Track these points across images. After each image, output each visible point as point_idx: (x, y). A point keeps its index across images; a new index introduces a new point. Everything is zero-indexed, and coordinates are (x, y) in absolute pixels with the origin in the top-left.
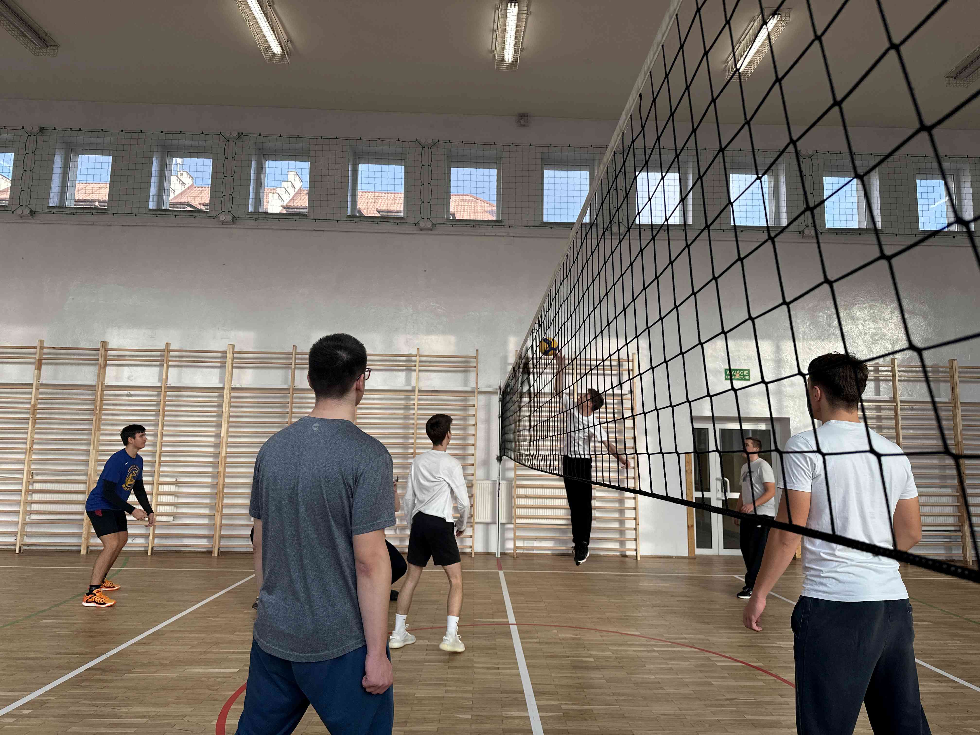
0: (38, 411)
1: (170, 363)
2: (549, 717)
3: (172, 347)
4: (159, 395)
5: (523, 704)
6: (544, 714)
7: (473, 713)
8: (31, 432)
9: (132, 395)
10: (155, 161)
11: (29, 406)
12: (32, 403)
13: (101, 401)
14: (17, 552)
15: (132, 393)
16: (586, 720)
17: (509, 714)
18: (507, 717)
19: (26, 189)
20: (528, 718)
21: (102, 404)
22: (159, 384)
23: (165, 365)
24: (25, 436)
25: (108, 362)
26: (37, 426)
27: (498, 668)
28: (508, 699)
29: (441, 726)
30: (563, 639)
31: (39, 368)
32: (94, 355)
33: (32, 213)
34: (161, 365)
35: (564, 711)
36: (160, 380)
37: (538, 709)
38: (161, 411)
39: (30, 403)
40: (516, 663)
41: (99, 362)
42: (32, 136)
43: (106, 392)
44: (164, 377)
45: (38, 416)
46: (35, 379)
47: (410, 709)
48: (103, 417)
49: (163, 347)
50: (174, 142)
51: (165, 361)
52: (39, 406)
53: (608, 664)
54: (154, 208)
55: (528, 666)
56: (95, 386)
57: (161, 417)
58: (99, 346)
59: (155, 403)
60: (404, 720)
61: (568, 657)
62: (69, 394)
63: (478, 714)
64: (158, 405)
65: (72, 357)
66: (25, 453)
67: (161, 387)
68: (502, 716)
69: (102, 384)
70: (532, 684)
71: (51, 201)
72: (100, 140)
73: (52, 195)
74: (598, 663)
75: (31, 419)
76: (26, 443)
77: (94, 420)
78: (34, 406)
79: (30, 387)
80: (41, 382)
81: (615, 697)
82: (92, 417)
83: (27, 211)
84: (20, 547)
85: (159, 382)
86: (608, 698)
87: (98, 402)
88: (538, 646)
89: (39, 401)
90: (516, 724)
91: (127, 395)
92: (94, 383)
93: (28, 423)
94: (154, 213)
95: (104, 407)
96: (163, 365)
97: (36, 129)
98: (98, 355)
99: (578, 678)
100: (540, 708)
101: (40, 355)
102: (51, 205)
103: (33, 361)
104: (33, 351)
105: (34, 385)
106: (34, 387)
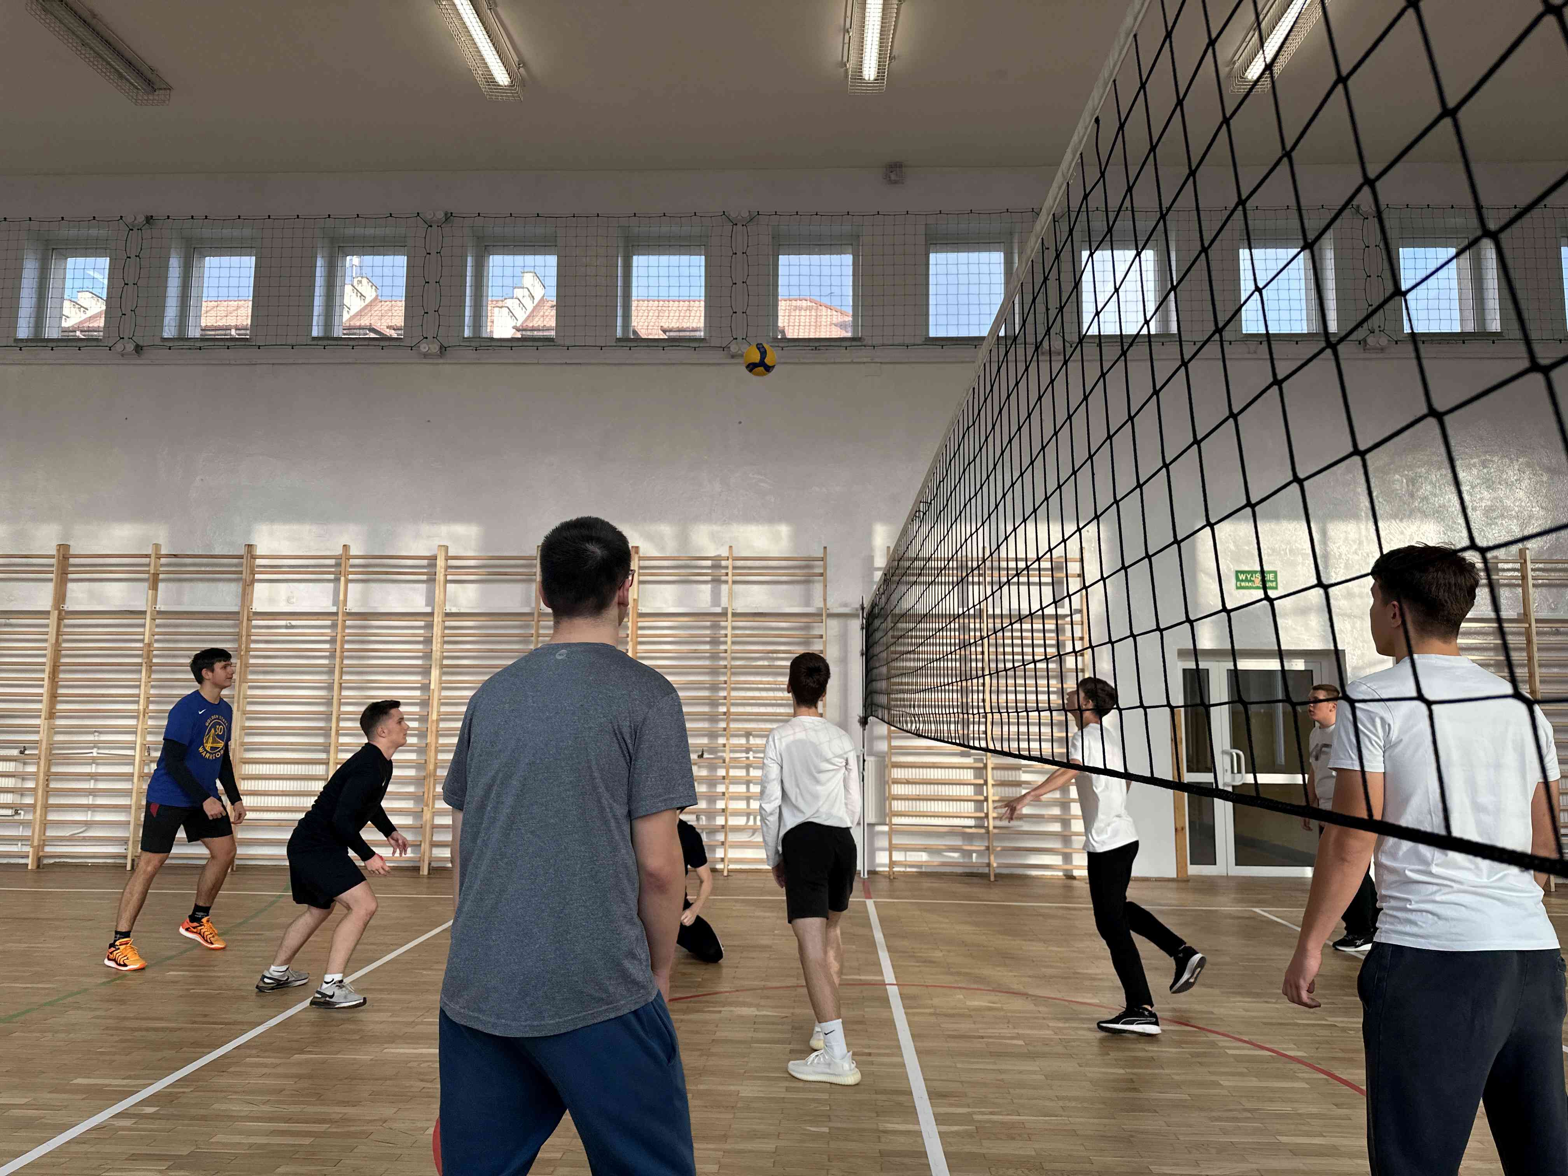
0: (155, 652)
1: (351, 577)
2: (952, 1132)
3: (353, 552)
4: (334, 626)
5: (911, 1112)
6: (945, 1128)
7: (831, 1124)
8: (146, 686)
9: (293, 627)
10: (320, 262)
11: (141, 645)
12: (146, 641)
13: (248, 635)
15: (294, 623)
16: (1013, 1139)
17: (890, 1126)
18: (885, 1132)
19: (128, 313)
20: (919, 1134)
21: (249, 641)
22: (334, 610)
23: (342, 579)
24: (136, 691)
25: (257, 576)
26: (154, 676)
27: (870, 1054)
28: (887, 1103)
29: (782, 1143)
30: (974, 1010)
31: (155, 588)
32: (236, 565)
33: (138, 349)
34: (337, 580)
35: (978, 1125)
36: (335, 602)
37: (936, 1120)
38: (338, 650)
39: (142, 641)
40: (899, 1047)
41: (244, 576)
42: (135, 230)
43: (254, 623)
44: (342, 597)
45: (155, 660)
46: (149, 604)
47: (731, 1116)
48: (252, 661)
49: (339, 551)
50: (350, 232)
51: (343, 573)
52: (156, 645)
53: (1047, 1049)
54: (321, 335)
55: (919, 1052)
56: (238, 613)
57: (338, 660)
58: (242, 551)
59: (328, 638)
60: (723, 1133)
61: (982, 1037)
62: (200, 626)
63: (839, 1125)
64: (333, 641)
65: (203, 569)
66: (137, 717)
67: (336, 614)
68: (877, 1131)
69: (248, 612)
70: (925, 1080)
71: (166, 329)
72: (236, 233)
73: (167, 320)
74: (1031, 1048)
75: (144, 665)
76: (137, 702)
78: (149, 645)
79: (143, 616)
80: (157, 609)
81: (1061, 1103)
83: (130, 347)
85: (333, 605)
86: (1048, 1103)
87: (244, 638)
88: (933, 1019)
89: (156, 637)
90: (901, 1143)
91: (286, 627)
92: (235, 609)
93: (140, 672)
94: (320, 343)
95: (253, 646)
96: (339, 579)
97: (141, 219)
98: (241, 565)
99: (1000, 1071)
100: (939, 1119)
101: (155, 566)
102: (166, 335)
103: (145, 576)
104: (145, 561)
105: (148, 613)
106: (148, 616)
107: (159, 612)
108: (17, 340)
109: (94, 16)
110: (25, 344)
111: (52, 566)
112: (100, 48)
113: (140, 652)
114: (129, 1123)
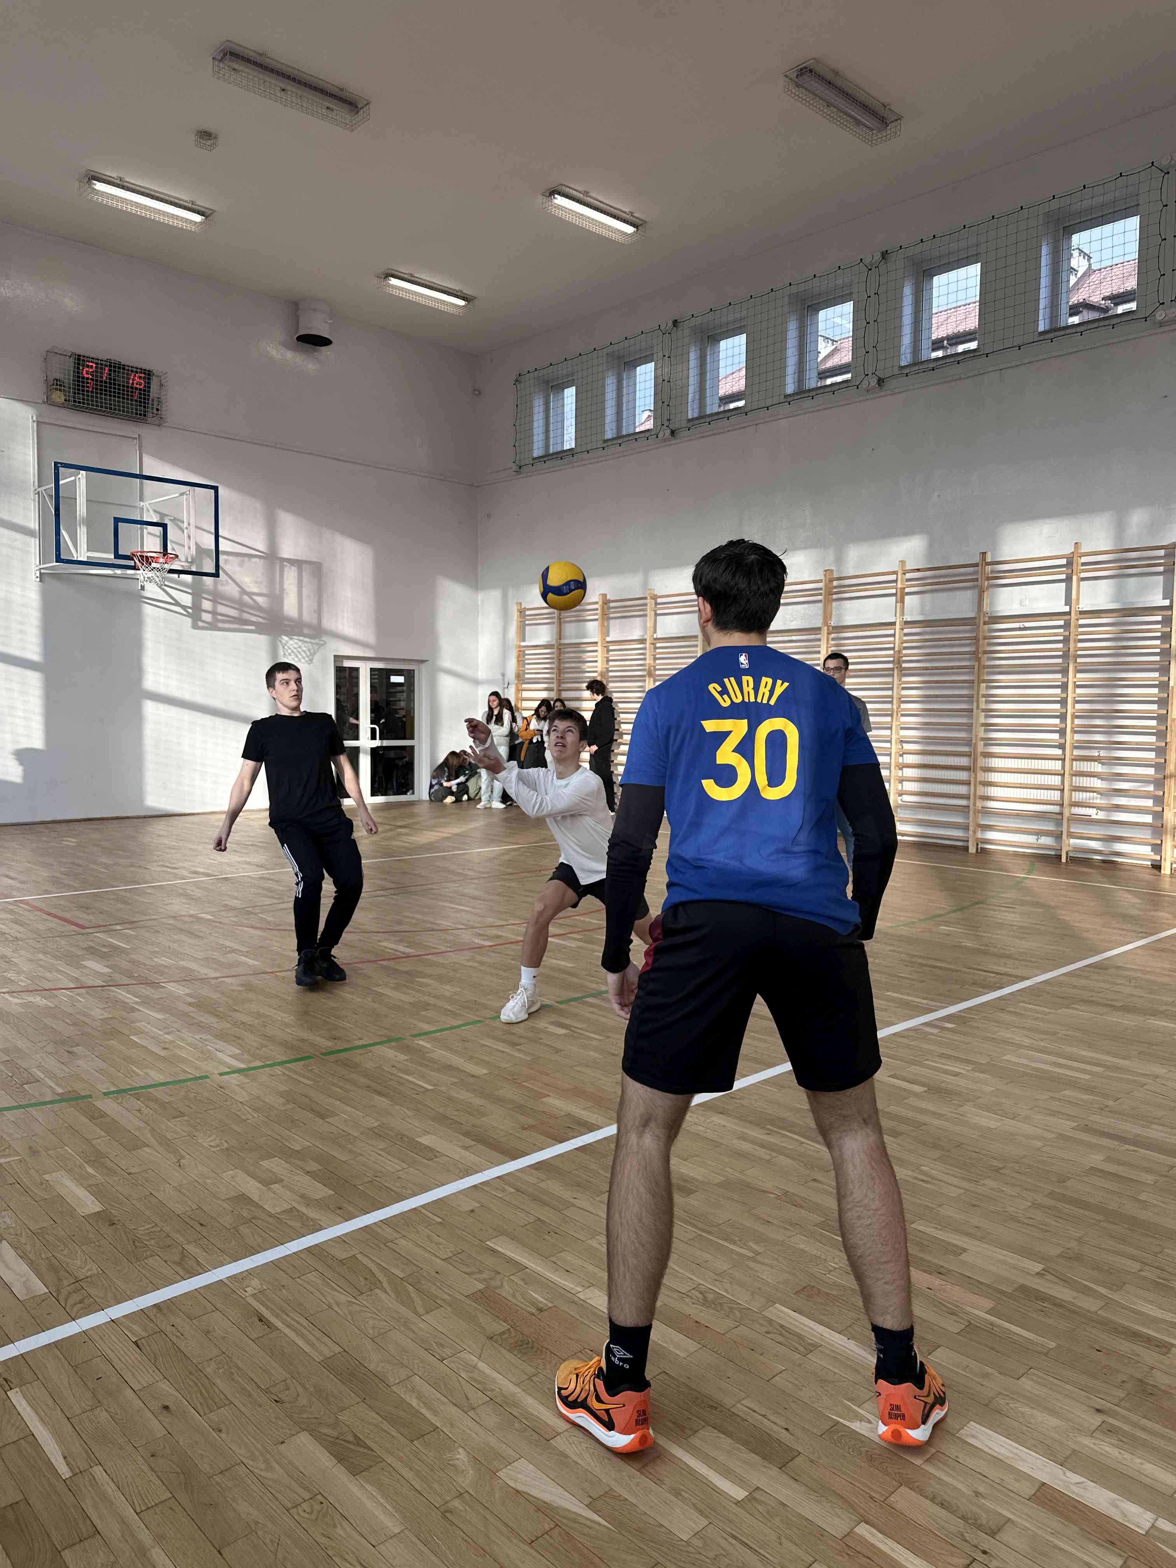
1: (1082, 575)
4: (1067, 626)
8: (898, 688)
9: (1025, 629)
10: (1045, 251)
11: (892, 652)
12: (896, 649)
13: (985, 639)
15: (1027, 625)
19: (871, 350)
21: (985, 643)
22: (1067, 609)
23: (1075, 578)
24: (889, 693)
25: (991, 583)
26: (904, 679)
31: (902, 600)
32: (971, 574)
34: (1068, 580)
36: (1068, 601)
38: (1071, 649)
39: (893, 649)
41: (979, 583)
42: (873, 269)
43: (990, 627)
44: (1074, 596)
45: (904, 665)
46: (898, 615)
49: (1070, 550)
51: (1075, 572)
52: (904, 652)
54: (1046, 328)
56: (975, 618)
57: (1071, 659)
58: (977, 559)
59: (1061, 638)
64: (1066, 640)
65: (942, 580)
66: (891, 715)
67: (1069, 613)
69: (984, 616)
71: (903, 357)
73: (903, 349)
75: (896, 670)
76: (891, 702)
77: (976, 667)
78: (899, 652)
79: (893, 627)
80: (905, 619)
82: (972, 664)
83: (874, 382)
85: (1066, 605)
87: (981, 642)
89: (905, 645)
91: (1020, 629)
92: (972, 615)
93: (893, 675)
94: (1046, 337)
95: (989, 649)
96: (1071, 578)
97: (878, 257)
98: (976, 573)
101: (902, 581)
102: (903, 364)
103: (894, 591)
104: (893, 577)
105: (898, 624)
106: (898, 627)
107: (906, 623)
108: (786, 396)
109: (836, 73)
110: (792, 398)
111: (821, 589)
112: (841, 103)
113: (892, 659)
114: (935, 1031)
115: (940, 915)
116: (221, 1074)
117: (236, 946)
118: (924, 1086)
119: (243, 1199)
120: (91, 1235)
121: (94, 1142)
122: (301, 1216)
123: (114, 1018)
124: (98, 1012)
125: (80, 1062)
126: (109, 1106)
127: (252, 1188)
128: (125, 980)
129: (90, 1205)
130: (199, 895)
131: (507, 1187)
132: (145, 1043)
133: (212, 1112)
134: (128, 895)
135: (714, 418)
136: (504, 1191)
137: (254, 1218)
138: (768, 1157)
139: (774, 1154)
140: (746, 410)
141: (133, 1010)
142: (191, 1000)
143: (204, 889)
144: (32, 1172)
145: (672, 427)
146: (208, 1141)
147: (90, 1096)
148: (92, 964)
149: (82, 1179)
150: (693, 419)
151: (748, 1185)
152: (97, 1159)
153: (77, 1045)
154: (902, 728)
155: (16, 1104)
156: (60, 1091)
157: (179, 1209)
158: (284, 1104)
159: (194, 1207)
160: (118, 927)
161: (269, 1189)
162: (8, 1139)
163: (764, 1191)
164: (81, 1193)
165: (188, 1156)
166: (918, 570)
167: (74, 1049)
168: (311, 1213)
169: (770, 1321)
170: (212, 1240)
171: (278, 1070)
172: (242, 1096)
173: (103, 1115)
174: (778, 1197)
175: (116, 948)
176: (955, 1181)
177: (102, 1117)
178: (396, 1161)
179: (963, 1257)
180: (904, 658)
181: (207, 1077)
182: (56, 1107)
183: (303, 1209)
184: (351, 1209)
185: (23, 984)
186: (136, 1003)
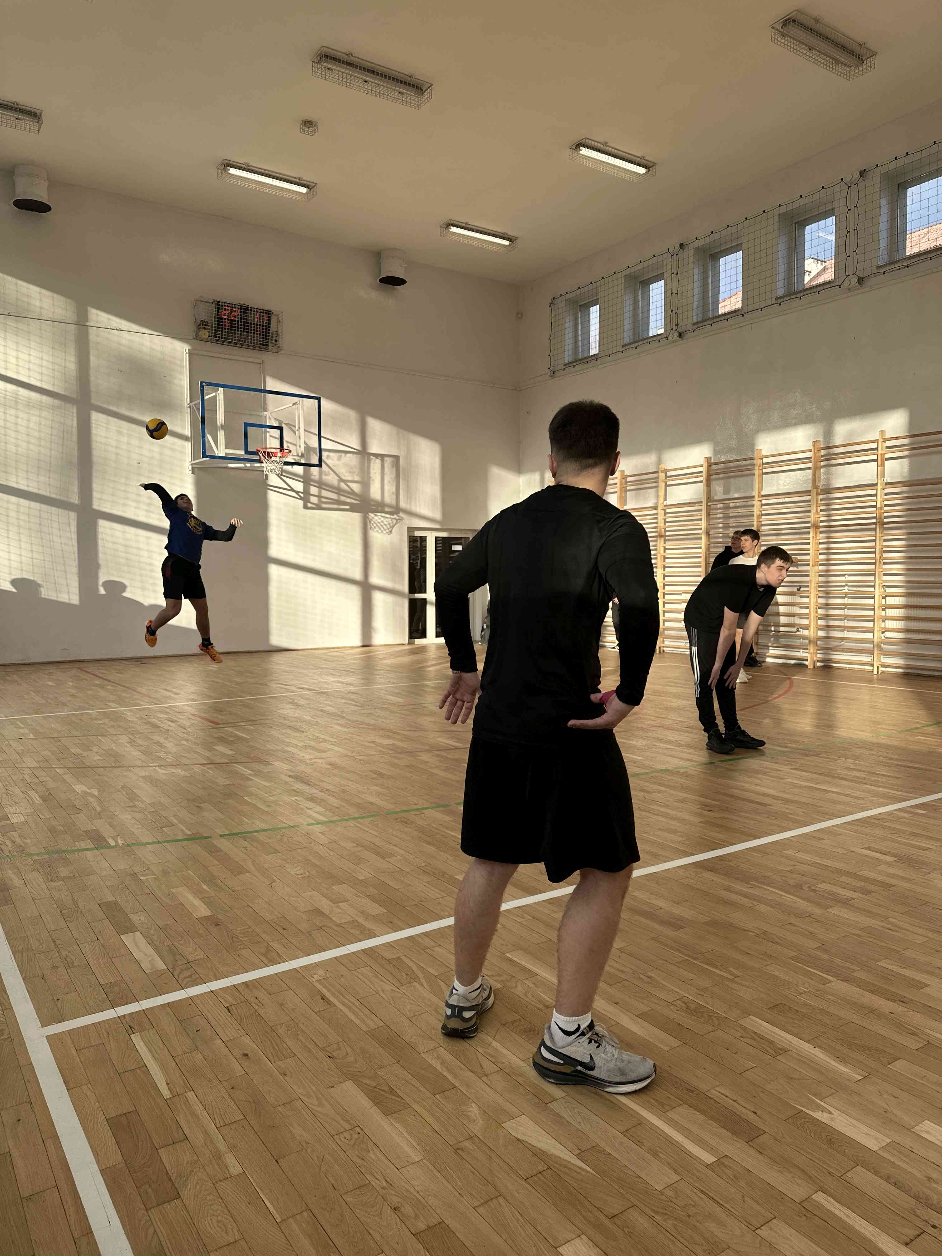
8: (881, 540)
11: (874, 509)
12: (878, 506)
14: (875, 672)
19: (851, 254)
26: (885, 532)
31: (882, 465)
33: (861, 280)
39: (875, 506)
42: (853, 186)
45: (885, 520)
46: (879, 477)
52: (886, 508)
66: (875, 564)
71: (880, 259)
73: (880, 251)
75: (878, 525)
76: (875, 552)
78: (881, 509)
79: (875, 488)
80: (885, 481)
83: (854, 281)
84: (878, 668)
89: (886, 503)
93: (875, 529)
97: (857, 175)
101: (882, 449)
102: (880, 264)
103: (875, 457)
104: (874, 445)
105: (879, 485)
106: (879, 487)
107: (886, 484)
108: (777, 300)
109: (817, 21)
110: (783, 301)
111: (811, 458)
112: (823, 45)
113: (874, 515)
114: (908, 815)
115: (917, 728)
116: (308, 825)
117: (327, 738)
118: (895, 857)
119: (318, 912)
120: (201, 932)
121: (209, 868)
122: (359, 926)
123: (233, 784)
124: (222, 780)
125: (206, 814)
126: (224, 845)
127: (325, 905)
128: (244, 760)
129: (203, 911)
130: (303, 703)
131: (526, 916)
132: (254, 802)
133: (299, 851)
134: (250, 702)
135: (715, 320)
136: (523, 917)
137: (324, 926)
138: (751, 905)
139: (755, 903)
140: (743, 312)
141: (248, 779)
142: (291, 774)
143: (307, 699)
144: (163, 886)
145: (680, 330)
146: (294, 870)
147: (210, 837)
148: (221, 748)
149: (198, 892)
150: (697, 323)
151: (731, 925)
152: (211, 880)
153: (204, 802)
154: (884, 575)
155: (156, 840)
156: (189, 833)
157: (268, 917)
158: (353, 847)
159: (279, 916)
160: (242, 724)
161: (338, 907)
162: (148, 863)
163: (745, 930)
164: (197, 902)
165: (278, 881)
166: (897, 438)
167: (202, 805)
168: (368, 925)
169: (745, 1029)
170: (290, 939)
171: (351, 823)
172: (323, 839)
173: (219, 850)
174: (757, 935)
175: (239, 738)
176: (920, 931)
177: (217, 851)
178: (437, 891)
179: (926, 990)
180: (885, 514)
181: (298, 826)
182: (185, 843)
183: (361, 920)
184: (399, 923)
185: (169, 760)
186: (251, 775)
